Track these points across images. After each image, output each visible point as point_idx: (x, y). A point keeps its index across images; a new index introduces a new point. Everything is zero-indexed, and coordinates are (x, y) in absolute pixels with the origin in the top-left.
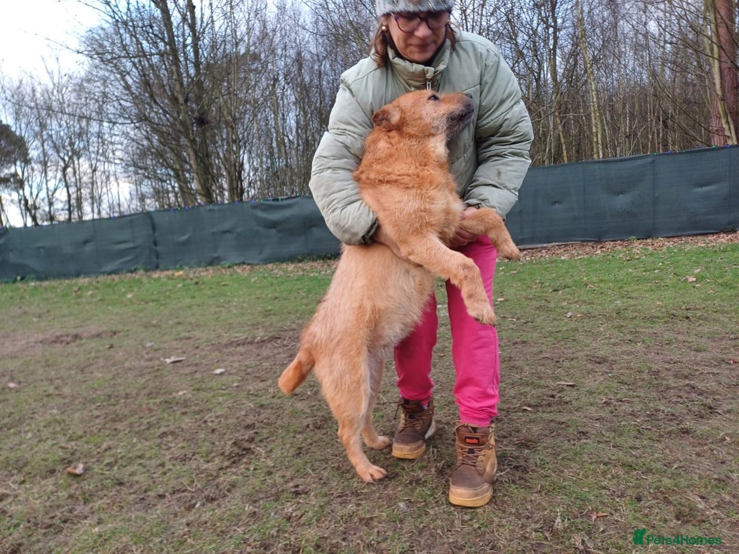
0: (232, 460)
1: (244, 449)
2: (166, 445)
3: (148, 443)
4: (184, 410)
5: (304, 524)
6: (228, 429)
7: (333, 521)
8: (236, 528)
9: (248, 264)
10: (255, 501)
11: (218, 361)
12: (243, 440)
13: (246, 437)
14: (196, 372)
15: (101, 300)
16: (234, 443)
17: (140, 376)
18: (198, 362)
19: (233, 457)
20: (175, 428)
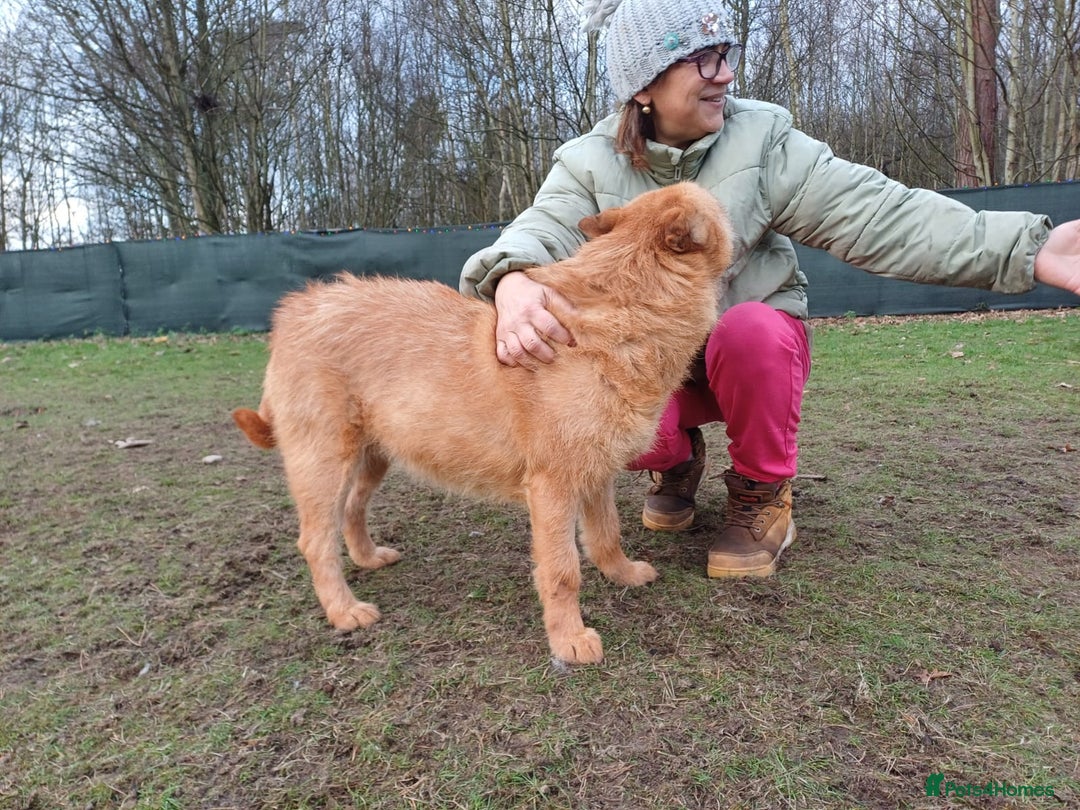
0: (223, 592)
1: (248, 574)
2: (95, 568)
3: (59, 566)
4: (139, 514)
5: (361, 701)
6: (219, 542)
7: (421, 693)
8: (218, 710)
10: (264, 662)
12: (246, 559)
13: (254, 555)
14: (170, 460)
15: (23, 370)
16: (228, 564)
17: (67, 465)
18: (175, 446)
19: (225, 587)
20: (117, 542)
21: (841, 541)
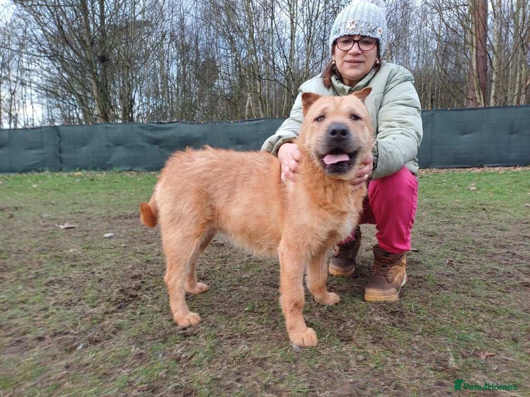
0: (119, 305)
1: (131, 296)
2: (52, 292)
3: (33, 290)
4: (73, 263)
5: (194, 365)
6: (115, 279)
7: (226, 361)
8: (120, 370)
9: (135, 171)
10: (142, 343)
11: (108, 229)
12: (130, 288)
13: (133, 286)
14: (87, 235)
15: (9, 188)
16: (120, 290)
17: (35, 237)
18: (89, 229)
19: (120, 303)
20: (63, 278)
21: (430, 283)
